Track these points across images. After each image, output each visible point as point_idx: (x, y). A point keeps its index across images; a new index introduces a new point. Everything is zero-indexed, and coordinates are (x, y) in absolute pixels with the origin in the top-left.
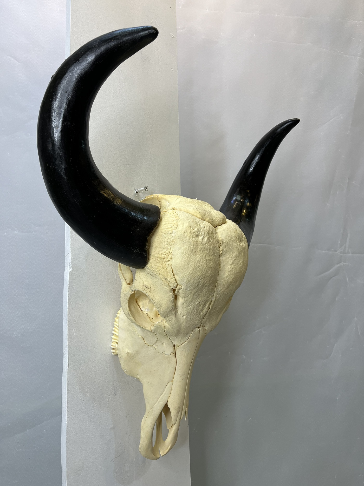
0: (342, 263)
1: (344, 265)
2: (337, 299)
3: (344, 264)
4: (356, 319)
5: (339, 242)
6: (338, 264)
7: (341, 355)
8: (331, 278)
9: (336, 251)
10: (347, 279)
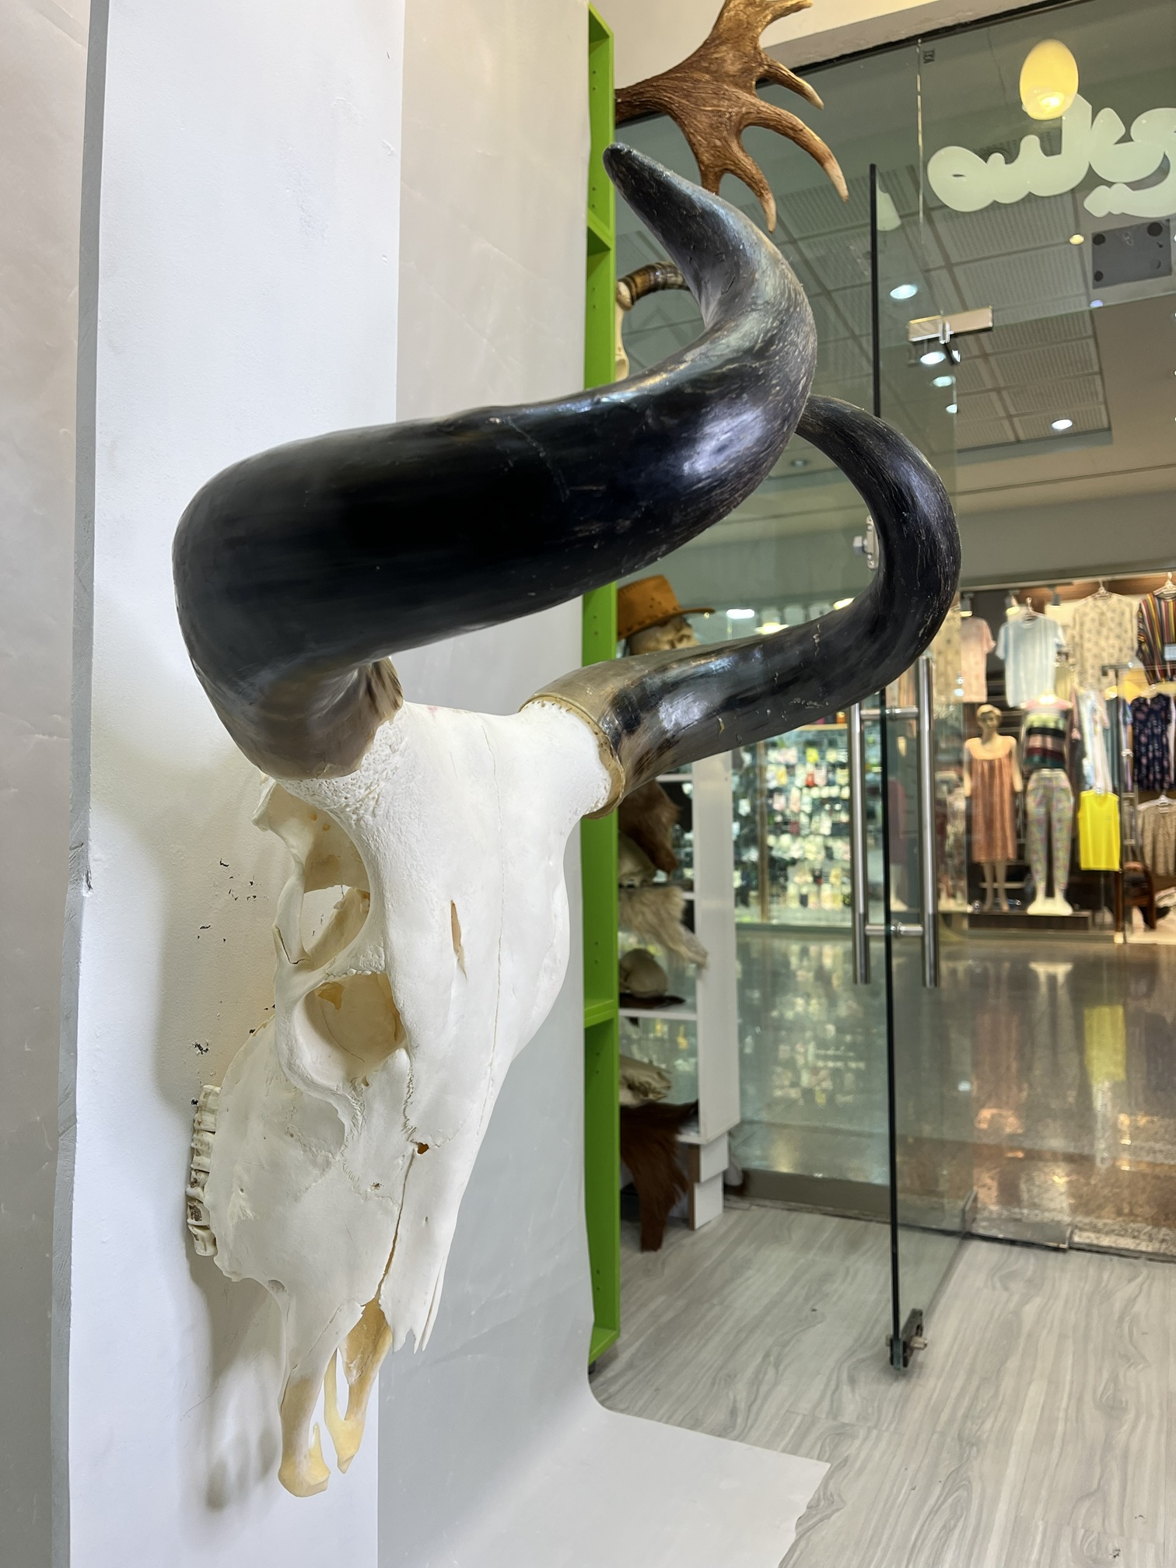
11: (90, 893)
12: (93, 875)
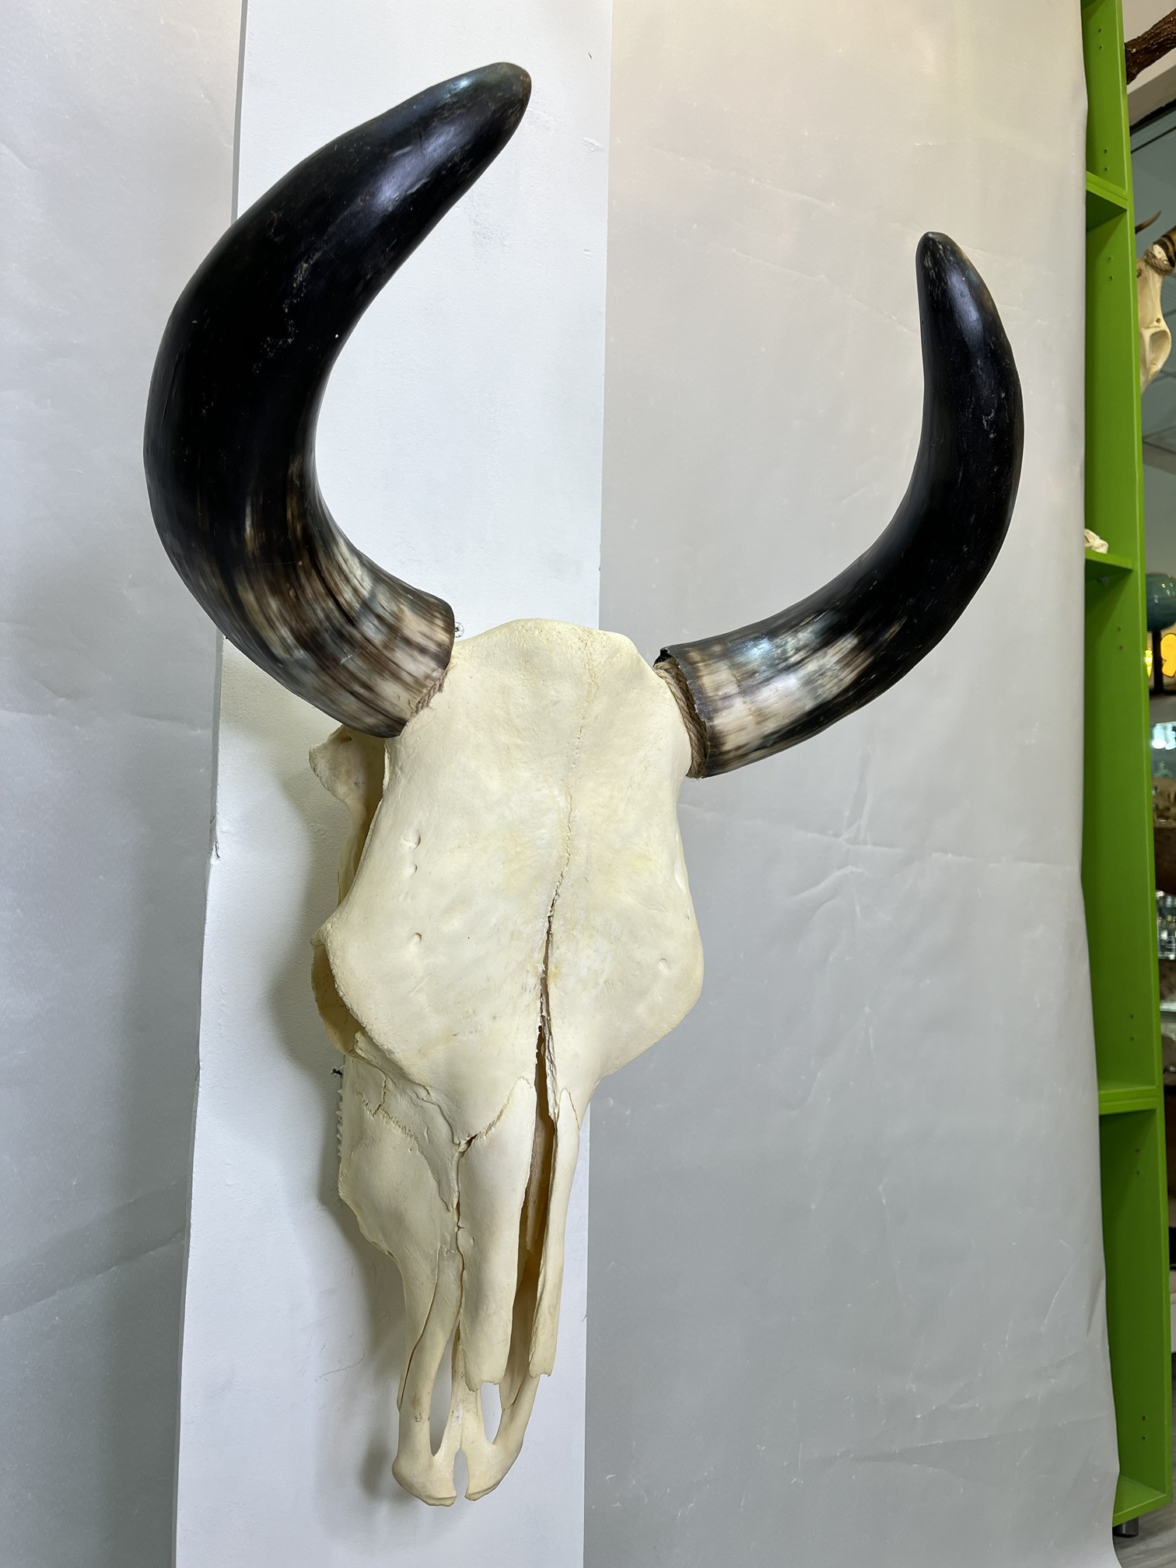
0: (850, 867)
1: (852, 872)
2: (831, 959)
3: (854, 869)
4: (867, 1009)
5: (847, 814)
6: (840, 868)
7: (829, 1099)
8: (824, 903)
9: (837, 835)
10: (858, 909)
11: (217, 861)
12: (220, 845)
